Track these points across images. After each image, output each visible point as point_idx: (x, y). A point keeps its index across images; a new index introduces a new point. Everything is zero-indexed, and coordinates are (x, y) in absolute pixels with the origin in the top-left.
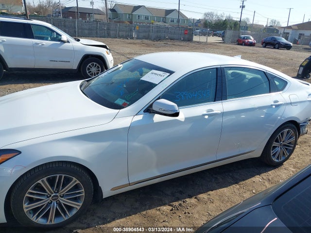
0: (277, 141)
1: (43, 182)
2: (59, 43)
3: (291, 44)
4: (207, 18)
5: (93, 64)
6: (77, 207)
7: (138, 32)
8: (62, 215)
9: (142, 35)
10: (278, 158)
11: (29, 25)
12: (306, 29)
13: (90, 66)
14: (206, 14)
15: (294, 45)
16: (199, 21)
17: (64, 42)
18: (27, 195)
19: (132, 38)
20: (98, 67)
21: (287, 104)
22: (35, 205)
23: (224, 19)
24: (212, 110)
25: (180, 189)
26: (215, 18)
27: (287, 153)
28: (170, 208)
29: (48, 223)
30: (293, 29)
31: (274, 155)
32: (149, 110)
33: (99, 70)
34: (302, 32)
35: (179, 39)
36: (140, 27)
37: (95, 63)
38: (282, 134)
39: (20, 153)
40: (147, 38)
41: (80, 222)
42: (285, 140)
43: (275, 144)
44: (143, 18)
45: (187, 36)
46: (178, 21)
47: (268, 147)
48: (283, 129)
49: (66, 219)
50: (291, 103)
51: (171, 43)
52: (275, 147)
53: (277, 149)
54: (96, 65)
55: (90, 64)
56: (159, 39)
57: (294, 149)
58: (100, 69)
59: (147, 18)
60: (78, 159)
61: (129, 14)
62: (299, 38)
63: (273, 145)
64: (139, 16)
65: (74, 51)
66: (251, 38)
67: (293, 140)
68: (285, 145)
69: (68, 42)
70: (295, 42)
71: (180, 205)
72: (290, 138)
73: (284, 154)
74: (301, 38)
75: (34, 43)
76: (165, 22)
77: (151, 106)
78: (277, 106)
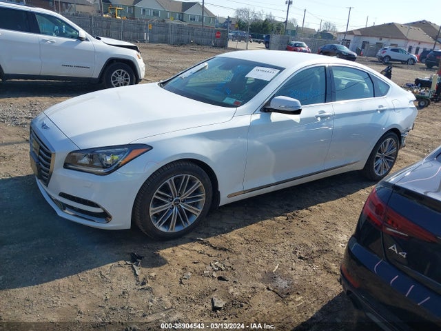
0: (380, 152)
1: (170, 181)
2: (75, 40)
3: (355, 54)
4: (239, 17)
5: (120, 72)
6: (196, 213)
7: (151, 33)
8: (183, 222)
9: (156, 37)
10: (379, 172)
11: (33, 14)
12: (371, 36)
13: (115, 74)
14: (239, 11)
15: (359, 56)
16: (229, 20)
17: (81, 39)
18: (155, 196)
19: (143, 41)
20: (126, 76)
21: (391, 110)
22: (159, 209)
23: (264, 19)
24: (323, 112)
25: (287, 202)
26: (251, 17)
27: (388, 166)
28: (286, 218)
29: (170, 231)
30: (355, 36)
31: (376, 168)
32: (266, 109)
33: (127, 80)
34: (366, 39)
35: (208, 44)
36: (153, 25)
37: (122, 71)
38: (385, 144)
39: (151, 148)
40: (165, 41)
41: (196, 232)
42: (386, 150)
43: (378, 155)
44: (150, 13)
45: (219, 41)
46: (201, 19)
47: (372, 158)
48: (386, 138)
49: (186, 227)
50: (394, 109)
51: (199, 49)
52: (378, 158)
53: (379, 161)
54: (123, 73)
55: (116, 72)
56: (180, 43)
57: (394, 162)
58: (129, 78)
59: (156, 13)
60: (206, 158)
61: (130, 7)
62: (363, 47)
63: (377, 156)
64: (144, 10)
65: (94, 53)
66: (305, 45)
67: (394, 151)
68: (386, 157)
69: (87, 40)
70: (358, 52)
71: (294, 215)
72: (392, 149)
73: (385, 167)
74: (366, 48)
75: (40, 40)
76: (182, 20)
77: (268, 103)
78: (382, 111)
